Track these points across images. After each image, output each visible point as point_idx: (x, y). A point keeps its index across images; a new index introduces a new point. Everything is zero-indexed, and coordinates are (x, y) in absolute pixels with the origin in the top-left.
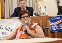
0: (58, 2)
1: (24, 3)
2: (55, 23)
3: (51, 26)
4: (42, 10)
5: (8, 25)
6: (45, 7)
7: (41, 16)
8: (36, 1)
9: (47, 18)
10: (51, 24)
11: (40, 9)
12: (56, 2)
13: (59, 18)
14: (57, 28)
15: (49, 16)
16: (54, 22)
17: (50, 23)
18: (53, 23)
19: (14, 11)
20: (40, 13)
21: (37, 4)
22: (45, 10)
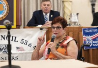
0: (93, 5)
2: (90, 37)
5: (25, 37)
8: (63, 2)
9: (80, 29)
11: (71, 16)
12: (90, 4)
13: (96, 30)
14: (93, 43)
15: (82, 27)
17: (84, 37)
18: (87, 37)
20: (71, 22)
21: (64, 5)
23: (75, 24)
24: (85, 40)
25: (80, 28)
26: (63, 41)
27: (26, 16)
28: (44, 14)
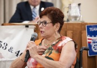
3: (89, 43)
4: (72, 9)
5: (4, 39)
6: (79, 5)
7: (70, 22)
9: (83, 27)
10: (89, 39)
11: (70, 7)
15: (86, 24)
16: (95, 36)
17: (88, 37)
18: (93, 38)
20: (69, 16)
22: (78, 10)
23: (76, 19)
25: (83, 25)
26: (58, 43)
27: (7, 11)
28: (32, 7)
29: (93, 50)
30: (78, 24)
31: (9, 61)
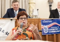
0: (50, 6)
1: (17, 5)
2: (46, 26)
4: (34, 12)
6: (38, 10)
7: (33, 18)
8: (29, 3)
9: (39, 20)
12: (48, 5)
13: (51, 21)
14: (49, 31)
15: (41, 19)
17: (42, 26)
18: (44, 26)
19: (6, 12)
20: (33, 15)
21: (30, 6)
22: (37, 12)
24: (43, 28)
25: (39, 19)
28: (15, 11)
29: (45, 32)
30: (37, 19)
31: (2, 37)
